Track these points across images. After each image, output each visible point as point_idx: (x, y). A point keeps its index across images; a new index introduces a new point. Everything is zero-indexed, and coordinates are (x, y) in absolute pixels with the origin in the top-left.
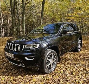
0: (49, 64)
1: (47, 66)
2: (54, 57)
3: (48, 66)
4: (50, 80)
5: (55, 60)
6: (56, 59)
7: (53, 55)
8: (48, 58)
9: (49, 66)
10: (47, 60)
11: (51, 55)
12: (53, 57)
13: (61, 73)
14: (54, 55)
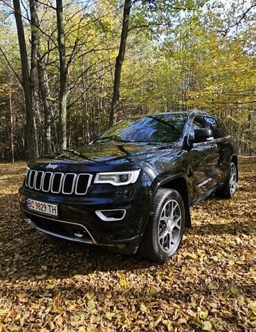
0: (165, 234)
1: (160, 238)
2: (176, 212)
3: (162, 239)
4: (175, 283)
5: (178, 220)
6: (180, 217)
7: (175, 203)
8: (163, 215)
9: (165, 238)
10: (161, 219)
11: (168, 205)
12: (173, 209)
13: (201, 259)
14: (177, 204)
